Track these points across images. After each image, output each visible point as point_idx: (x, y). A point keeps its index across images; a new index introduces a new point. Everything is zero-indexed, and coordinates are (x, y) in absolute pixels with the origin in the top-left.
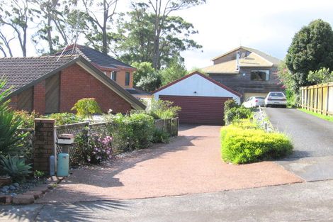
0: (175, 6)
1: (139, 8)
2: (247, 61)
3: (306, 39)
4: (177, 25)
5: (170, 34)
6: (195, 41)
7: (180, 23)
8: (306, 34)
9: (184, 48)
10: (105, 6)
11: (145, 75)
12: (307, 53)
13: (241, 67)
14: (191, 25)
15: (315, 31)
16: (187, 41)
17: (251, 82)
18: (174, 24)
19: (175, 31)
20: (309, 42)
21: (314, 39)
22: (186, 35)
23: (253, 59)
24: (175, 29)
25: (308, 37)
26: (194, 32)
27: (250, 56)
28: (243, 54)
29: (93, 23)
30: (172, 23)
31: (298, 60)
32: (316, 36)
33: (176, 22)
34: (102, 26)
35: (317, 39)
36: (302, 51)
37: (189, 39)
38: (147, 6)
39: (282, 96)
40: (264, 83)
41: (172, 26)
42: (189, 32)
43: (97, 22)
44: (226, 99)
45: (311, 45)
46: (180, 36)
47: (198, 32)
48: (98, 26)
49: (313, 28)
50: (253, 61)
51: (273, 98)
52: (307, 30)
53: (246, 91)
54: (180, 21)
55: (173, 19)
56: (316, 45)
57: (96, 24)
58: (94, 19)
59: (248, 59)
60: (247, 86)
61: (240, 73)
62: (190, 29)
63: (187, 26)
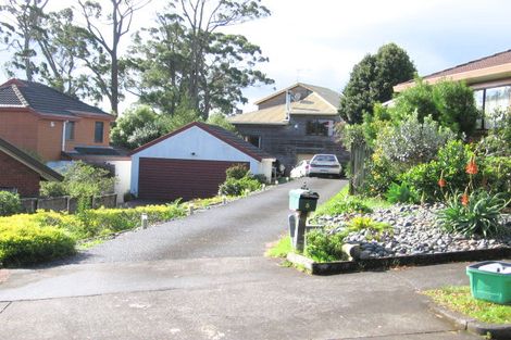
0: (224, 20)
1: (169, 22)
2: (302, 106)
3: (368, 73)
4: (236, 48)
5: (226, 61)
6: (263, 72)
7: (241, 46)
8: (369, 66)
9: (245, 84)
10: (115, 18)
11: (141, 125)
12: (368, 96)
13: (292, 115)
14: (258, 49)
15: (382, 61)
16: (251, 73)
17: (306, 139)
18: (233, 45)
19: (233, 58)
20: (372, 78)
21: (380, 73)
22: (250, 63)
23: (310, 103)
24: (233, 54)
25: (372, 71)
26: (262, 60)
27: (309, 98)
28: (298, 95)
29: (96, 45)
30: (230, 45)
31: (353, 107)
32: (383, 69)
33: (236, 43)
34: (111, 49)
35: (385, 74)
36: (362, 92)
37: (254, 69)
38: (181, 19)
39: (334, 160)
40: (325, 139)
41: (230, 50)
42: (255, 59)
43: (103, 43)
44: (229, 164)
45: (375, 83)
46: (241, 66)
47: (268, 59)
48: (104, 49)
49: (380, 56)
50: (310, 106)
51: (319, 163)
52: (371, 61)
53: (299, 152)
54: (242, 41)
55: (232, 38)
56: (382, 83)
57: (100, 45)
58: (99, 37)
59: (304, 102)
60: (299, 145)
61: (290, 124)
62: (256, 54)
63: (252, 49)
